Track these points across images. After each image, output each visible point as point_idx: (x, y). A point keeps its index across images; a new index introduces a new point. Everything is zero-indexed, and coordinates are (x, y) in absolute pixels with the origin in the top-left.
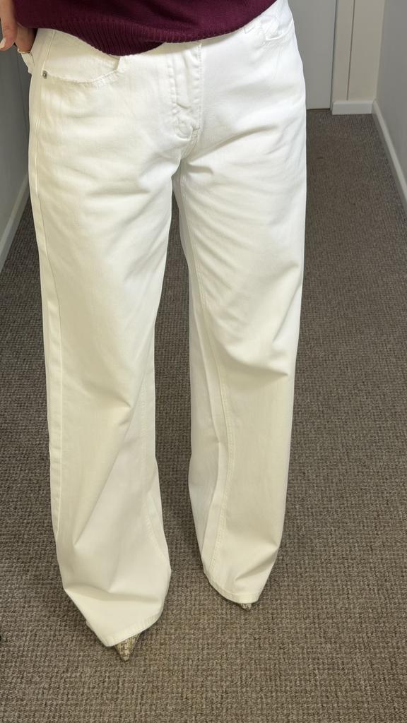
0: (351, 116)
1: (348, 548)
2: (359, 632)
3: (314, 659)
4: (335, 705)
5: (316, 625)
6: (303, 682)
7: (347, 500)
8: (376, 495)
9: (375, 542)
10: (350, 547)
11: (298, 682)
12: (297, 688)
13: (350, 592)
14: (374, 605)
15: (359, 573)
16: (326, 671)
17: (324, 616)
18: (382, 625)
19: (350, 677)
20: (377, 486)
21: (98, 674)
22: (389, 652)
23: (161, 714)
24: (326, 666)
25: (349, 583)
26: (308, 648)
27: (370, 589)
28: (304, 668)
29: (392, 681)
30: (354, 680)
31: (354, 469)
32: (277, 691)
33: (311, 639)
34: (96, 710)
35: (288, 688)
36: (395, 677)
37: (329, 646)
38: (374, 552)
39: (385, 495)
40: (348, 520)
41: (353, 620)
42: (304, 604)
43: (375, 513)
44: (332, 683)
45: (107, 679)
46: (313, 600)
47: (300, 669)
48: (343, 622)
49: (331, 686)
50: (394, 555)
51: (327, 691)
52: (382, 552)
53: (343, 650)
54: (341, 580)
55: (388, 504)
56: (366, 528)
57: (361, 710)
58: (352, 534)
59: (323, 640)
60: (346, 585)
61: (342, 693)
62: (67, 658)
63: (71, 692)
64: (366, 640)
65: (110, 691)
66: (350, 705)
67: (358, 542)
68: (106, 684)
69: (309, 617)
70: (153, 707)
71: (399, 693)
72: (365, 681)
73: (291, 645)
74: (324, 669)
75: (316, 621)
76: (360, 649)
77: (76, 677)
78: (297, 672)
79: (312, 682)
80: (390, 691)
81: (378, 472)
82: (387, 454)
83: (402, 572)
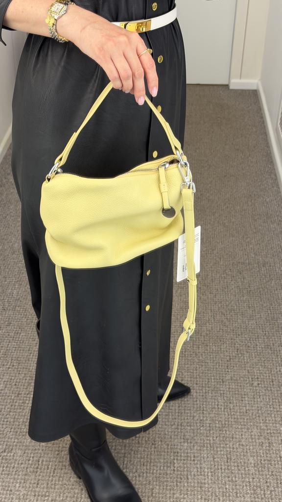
0: (243, 90)
1: (207, 380)
2: (207, 437)
3: (175, 453)
4: (186, 484)
5: (179, 431)
6: (165, 468)
7: (210, 348)
8: (230, 345)
9: (226, 377)
10: (208, 379)
11: (162, 468)
12: (161, 471)
13: (205, 409)
14: (220, 419)
15: (212, 396)
16: (182, 461)
17: (185, 424)
18: (224, 432)
19: (198, 466)
20: (232, 339)
21: (25, 455)
22: (227, 451)
23: (65, 484)
24: (182, 458)
25: (205, 403)
26: (171, 445)
27: (218, 408)
28: (167, 458)
29: (226, 471)
30: (201, 468)
31: (217, 327)
32: (147, 472)
33: (174, 439)
34: (22, 479)
35: (155, 471)
36: (229, 468)
37: (186, 444)
38: (224, 383)
39: (236, 346)
40: (209, 361)
41: (205, 428)
42: (172, 415)
43: (228, 357)
44: (186, 469)
45: (31, 459)
46: (179, 413)
47: (164, 459)
48: (198, 429)
49: (184, 471)
50: (238, 386)
51: (181, 474)
52: (230, 384)
53: (195, 448)
54: (200, 401)
55: (237, 352)
56: (220, 367)
57: (203, 489)
58: (210, 371)
59: (182, 440)
60: (203, 405)
61: (191, 476)
62: (5, 443)
63: (5, 465)
64: (212, 442)
65: (32, 467)
66: (196, 485)
67: (214, 376)
68: (30, 462)
69: (174, 424)
70: (61, 479)
71: (230, 479)
72: (208, 469)
73: (160, 443)
74: (181, 460)
75: (180, 427)
76: (207, 447)
77: (10, 456)
78: (162, 461)
79: (172, 468)
80: (225, 477)
81: (233, 330)
82: (241, 318)
83: (242, 398)
